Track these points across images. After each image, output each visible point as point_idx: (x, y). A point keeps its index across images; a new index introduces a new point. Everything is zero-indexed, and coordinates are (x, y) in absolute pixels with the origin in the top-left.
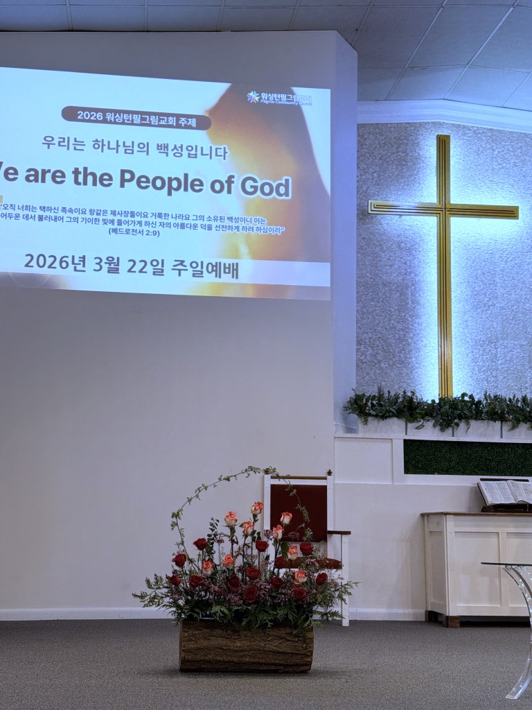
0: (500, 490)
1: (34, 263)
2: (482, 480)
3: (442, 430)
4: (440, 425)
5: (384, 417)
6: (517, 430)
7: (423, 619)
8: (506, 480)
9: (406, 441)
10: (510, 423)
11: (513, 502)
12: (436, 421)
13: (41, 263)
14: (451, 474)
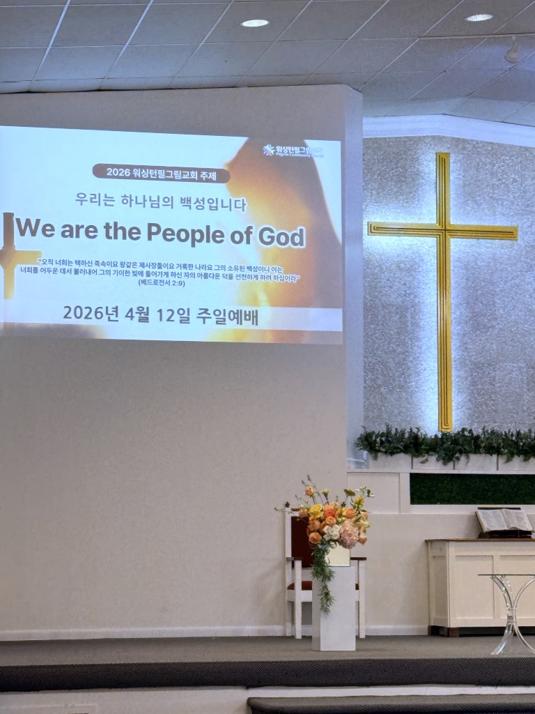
0: (496, 518)
1: (72, 314)
2: (479, 508)
3: (445, 464)
4: (443, 459)
5: (392, 454)
6: (511, 463)
7: (427, 634)
8: (501, 508)
9: (412, 475)
10: (505, 457)
11: (506, 528)
12: (439, 456)
13: (78, 314)
14: (453, 504)
